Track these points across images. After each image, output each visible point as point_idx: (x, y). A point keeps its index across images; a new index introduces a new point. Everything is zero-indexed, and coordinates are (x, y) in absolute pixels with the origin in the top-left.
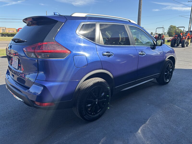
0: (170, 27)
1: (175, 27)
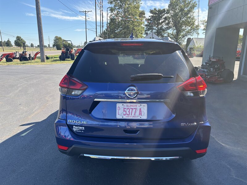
0: (55, 38)
1: (60, 38)
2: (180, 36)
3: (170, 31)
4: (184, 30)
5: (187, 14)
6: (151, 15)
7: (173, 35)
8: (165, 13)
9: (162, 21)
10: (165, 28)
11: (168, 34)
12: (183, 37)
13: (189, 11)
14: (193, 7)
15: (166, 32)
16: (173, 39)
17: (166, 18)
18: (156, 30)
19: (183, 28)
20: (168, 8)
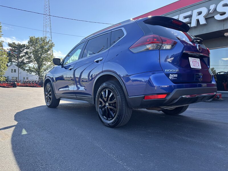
2: (42, 70)
3: (31, 65)
4: (45, 64)
5: (47, 51)
6: (10, 48)
7: (35, 69)
8: (25, 48)
9: (23, 55)
10: (27, 62)
11: (29, 67)
12: (44, 71)
13: (49, 49)
14: (51, 46)
15: (27, 65)
16: (35, 73)
17: (27, 53)
18: (17, 63)
19: (44, 63)
20: (28, 44)
